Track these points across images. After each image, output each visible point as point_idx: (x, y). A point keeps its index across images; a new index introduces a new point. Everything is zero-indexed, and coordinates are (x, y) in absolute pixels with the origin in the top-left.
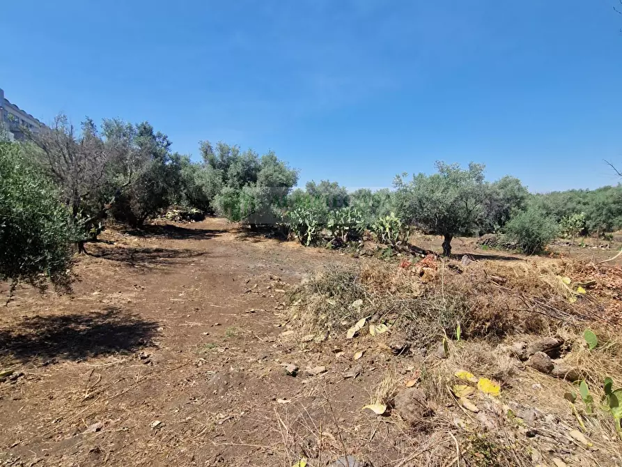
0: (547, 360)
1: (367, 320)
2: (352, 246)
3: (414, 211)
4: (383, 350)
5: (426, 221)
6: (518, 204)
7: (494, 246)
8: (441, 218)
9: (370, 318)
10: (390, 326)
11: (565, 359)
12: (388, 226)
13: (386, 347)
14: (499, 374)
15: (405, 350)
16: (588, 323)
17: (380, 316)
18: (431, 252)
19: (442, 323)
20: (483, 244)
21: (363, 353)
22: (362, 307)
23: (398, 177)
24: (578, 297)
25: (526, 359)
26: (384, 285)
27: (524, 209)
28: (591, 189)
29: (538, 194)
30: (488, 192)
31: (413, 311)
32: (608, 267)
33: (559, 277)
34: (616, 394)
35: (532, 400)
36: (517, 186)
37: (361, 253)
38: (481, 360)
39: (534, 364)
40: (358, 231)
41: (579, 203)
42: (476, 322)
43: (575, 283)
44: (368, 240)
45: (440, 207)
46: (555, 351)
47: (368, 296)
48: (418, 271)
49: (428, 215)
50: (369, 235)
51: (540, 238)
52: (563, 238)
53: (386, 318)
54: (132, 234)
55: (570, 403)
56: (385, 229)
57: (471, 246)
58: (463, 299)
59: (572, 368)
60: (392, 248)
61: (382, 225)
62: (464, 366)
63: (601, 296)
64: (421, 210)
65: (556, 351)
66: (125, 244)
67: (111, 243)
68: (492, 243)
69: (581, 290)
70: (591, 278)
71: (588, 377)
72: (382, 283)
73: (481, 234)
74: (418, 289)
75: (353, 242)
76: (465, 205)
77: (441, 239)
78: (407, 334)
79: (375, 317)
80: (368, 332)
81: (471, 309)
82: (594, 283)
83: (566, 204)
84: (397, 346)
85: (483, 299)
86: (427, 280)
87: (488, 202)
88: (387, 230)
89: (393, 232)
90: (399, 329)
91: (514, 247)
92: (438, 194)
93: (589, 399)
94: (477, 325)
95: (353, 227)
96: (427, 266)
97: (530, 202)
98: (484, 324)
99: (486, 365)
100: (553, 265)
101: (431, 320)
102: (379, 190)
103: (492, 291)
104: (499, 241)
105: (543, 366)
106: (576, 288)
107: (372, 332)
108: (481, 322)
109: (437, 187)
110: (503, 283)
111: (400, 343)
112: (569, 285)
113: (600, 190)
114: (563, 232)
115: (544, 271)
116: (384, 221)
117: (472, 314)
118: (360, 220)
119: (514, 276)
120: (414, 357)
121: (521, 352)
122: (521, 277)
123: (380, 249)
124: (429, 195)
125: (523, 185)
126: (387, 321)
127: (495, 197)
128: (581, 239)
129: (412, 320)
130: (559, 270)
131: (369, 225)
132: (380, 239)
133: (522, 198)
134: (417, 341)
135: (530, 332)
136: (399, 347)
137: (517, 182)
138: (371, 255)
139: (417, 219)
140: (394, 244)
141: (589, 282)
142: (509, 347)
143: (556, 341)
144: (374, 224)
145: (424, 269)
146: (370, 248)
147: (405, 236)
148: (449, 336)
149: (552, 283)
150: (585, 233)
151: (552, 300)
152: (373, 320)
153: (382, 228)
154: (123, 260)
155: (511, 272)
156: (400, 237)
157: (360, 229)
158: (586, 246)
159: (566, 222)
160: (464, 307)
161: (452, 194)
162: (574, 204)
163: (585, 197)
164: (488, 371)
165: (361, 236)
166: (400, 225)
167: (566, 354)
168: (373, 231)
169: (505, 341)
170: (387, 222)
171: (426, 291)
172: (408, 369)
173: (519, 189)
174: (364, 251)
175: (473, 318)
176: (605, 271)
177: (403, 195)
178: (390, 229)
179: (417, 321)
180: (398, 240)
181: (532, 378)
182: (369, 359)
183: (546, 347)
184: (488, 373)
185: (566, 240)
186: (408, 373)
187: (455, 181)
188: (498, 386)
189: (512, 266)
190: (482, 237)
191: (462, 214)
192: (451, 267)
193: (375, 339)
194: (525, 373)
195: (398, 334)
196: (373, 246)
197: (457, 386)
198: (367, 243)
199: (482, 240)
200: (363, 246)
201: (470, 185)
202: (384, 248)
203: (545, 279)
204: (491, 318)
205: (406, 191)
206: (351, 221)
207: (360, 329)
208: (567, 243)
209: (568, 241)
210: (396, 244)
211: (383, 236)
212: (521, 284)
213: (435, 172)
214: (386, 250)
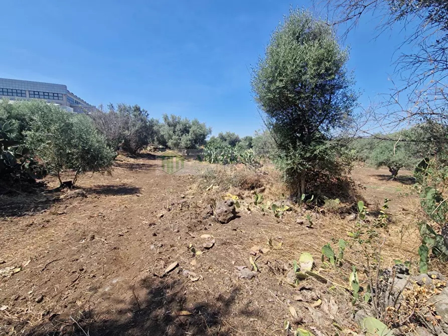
40: (235, 157)
54: (131, 157)
61: (246, 154)
66: (128, 161)
67: (122, 161)
75: (233, 162)
88: (248, 156)
118: (236, 152)
140: (251, 162)
154: (128, 168)
165: (237, 159)
168: (242, 157)
170: (248, 152)
206: (232, 152)
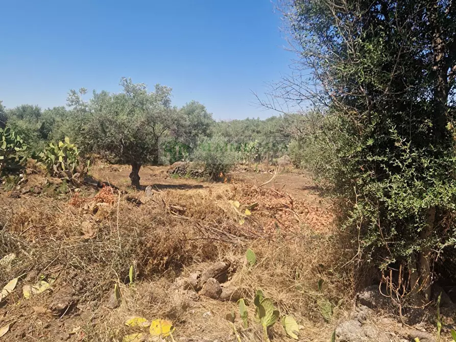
0: (217, 286)
1: (20, 280)
2: (9, 181)
3: (96, 136)
4: (40, 315)
5: (110, 147)
6: (204, 131)
7: (184, 174)
8: (127, 144)
9: (25, 276)
10: (53, 281)
11: (231, 281)
12: (61, 154)
13: (44, 310)
14: (171, 311)
15: (71, 308)
16: (250, 242)
17: (39, 270)
18: (107, 184)
19: (117, 266)
20: (173, 173)
21: (11, 327)
22: (13, 262)
23: (74, 93)
24: (246, 219)
25: (201, 288)
26: (47, 229)
27: (210, 136)
28: (262, 119)
29: (222, 122)
30: (175, 116)
31: (82, 258)
32: (267, 189)
33: (231, 201)
34: (263, 304)
35: (201, 330)
36: (203, 112)
37: (24, 190)
38: (154, 300)
39: (207, 291)
40: (19, 162)
41: (254, 131)
42: (154, 259)
43: (243, 206)
44: (34, 173)
45: (126, 132)
46: (223, 275)
47: (24, 248)
48: (91, 208)
49: (112, 142)
50: (35, 167)
51: (223, 165)
52: (242, 164)
53: (46, 273)
55: (231, 323)
56: (57, 158)
57: (162, 175)
58: (140, 235)
59: (236, 289)
60: (68, 181)
61: (53, 153)
62: (136, 311)
63: (262, 216)
64: (103, 135)
65: (225, 274)
68: (181, 172)
69: (248, 213)
70: (254, 200)
71: (248, 293)
72: (44, 228)
73: (171, 163)
74: (90, 231)
75: (12, 177)
76: (152, 130)
77: (129, 168)
78: (74, 287)
79: (32, 274)
80: (21, 295)
81: (148, 245)
82: (257, 205)
83: (243, 132)
84: (60, 305)
85: (160, 232)
86: (101, 217)
87: (175, 127)
88: (61, 159)
89: (69, 161)
90: (65, 283)
91: (202, 175)
92: (123, 117)
93: (246, 315)
94: (155, 261)
95: (11, 156)
96: (103, 201)
97: (214, 130)
98: (162, 259)
99: (159, 304)
100: (227, 191)
101: (104, 265)
102: (52, 108)
103: (171, 222)
104: (188, 170)
105: (214, 292)
106: (243, 211)
107: (26, 294)
108: (159, 258)
109: (122, 110)
110: (181, 212)
111: (64, 301)
112: (238, 209)
113: (268, 120)
114: (242, 159)
115: (219, 197)
116: (56, 148)
117: (150, 251)
118: (20, 146)
119: (193, 204)
120: (82, 316)
121: (195, 282)
122: (199, 205)
123: (50, 184)
124: (113, 118)
125: (208, 112)
126: (48, 276)
127: (183, 122)
128: (256, 164)
129: (81, 269)
130: (231, 194)
131: (34, 153)
132: (51, 171)
133: (208, 125)
134: (88, 294)
135: (207, 260)
136: (61, 306)
137: (203, 108)
138: (39, 193)
139: (98, 146)
140: (70, 176)
141: (254, 204)
142: (186, 279)
143: (224, 264)
144: (42, 151)
145: (98, 204)
146: (37, 184)
147: (85, 166)
148: (122, 280)
149: (225, 208)
150: (258, 159)
151: (224, 225)
152: (28, 278)
153: (53, 157)
155: (191, 201)
156: (78, 168)
157: (21, 158)
158: (259, 171)
159: (244, 149)
160: (141, 243)
161: (139, 118)
162: (250, 132)
163: (257, 126)
164: (161, 311)
165: (24, 168)
166: (77, 153)
167: (232, 275)
168: (41, 161)
169: (183, 273)
170: (59, 149)
171: (100, 230)
172: (73, 331)
173: (205, 117)
174: (28, 188)
175: (151, 254)
176: (265, 193)
177: (81, 115)
178: (65, 158)
179: (88, 269)
180: (75, 171)
181: (204, 307)
182: (19, 332)
183: (216, 272)
184: (161, 313)
185: (244, 167)
186: (72, 336)
187: (142, 103)
188: (169, 323)
189: (192, 194)
190: (172, 166)
191: (149, 139)
192: (129, 199)
193: (30, 303)
194: (199, 303)
195: (63, 289)
196: (41, 180)
197: (127, 336)
198: (32, 177)
199: (172, 168)
200: (27, 181)
201: (157, 108)
202: (56, 182)
203: (220, 204)
204: (169, 252)
205: (84, 111)
206: (7, 148)
207: (9, 294)
208: (245, 169)
209: (247, 167)
210: (73, 176)
211: (55, 167)
212: (199, 212)
213: (120, 91)
214: (59, 185)
